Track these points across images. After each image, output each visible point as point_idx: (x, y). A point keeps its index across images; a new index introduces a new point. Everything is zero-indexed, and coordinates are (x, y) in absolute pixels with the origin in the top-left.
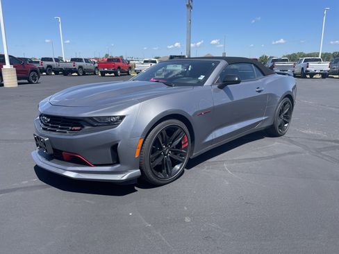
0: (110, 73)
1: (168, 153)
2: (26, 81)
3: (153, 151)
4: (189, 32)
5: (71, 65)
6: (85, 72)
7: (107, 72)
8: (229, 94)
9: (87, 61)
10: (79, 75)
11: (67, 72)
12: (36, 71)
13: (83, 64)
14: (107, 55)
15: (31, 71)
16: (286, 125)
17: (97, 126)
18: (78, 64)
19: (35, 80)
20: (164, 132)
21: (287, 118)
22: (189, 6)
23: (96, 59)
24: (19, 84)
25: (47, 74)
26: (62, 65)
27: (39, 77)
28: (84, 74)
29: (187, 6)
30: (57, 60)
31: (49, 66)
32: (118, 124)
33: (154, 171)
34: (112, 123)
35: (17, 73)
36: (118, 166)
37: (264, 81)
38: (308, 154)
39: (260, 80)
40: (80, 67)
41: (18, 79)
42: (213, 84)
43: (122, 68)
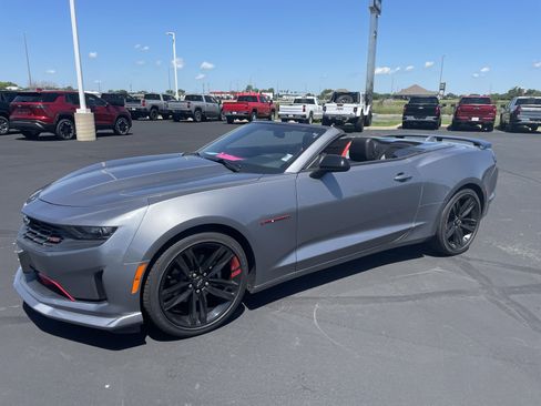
0: (241, 118)
1: (203, 284)
2: (111, 131)
3: (166, 284)
4: (373, 53)
5: (184, 106)
6: (205, 117)
7: (236, 117)
8: (334, 188)
9: (208, 99)
10: (195, 121)
11: (179, 116)
12: (125, 117)
13: (203, 104)
14: (249, 88)
15: (120, 117)
16: (468, 236)
17: (82, 239)
18: (195, 104)
19: (124, 130)
20: (190, 254)
21: (470, 225)
22: (376, 9)
23: (232, 93)
24: (98, 135)
25: (151, 119)
26: (172, 106)
27: (130, 126)
28: (204, 119)
29: (371, 9)
30: (166, 98)
31: (154, 107)
32: (106, 239)
33: (170, 314)
34: (101, 236)
35: (96, 120)
36: (106, 304)
37: (418, 161)
38: (482, 297)
39: (409, 160)
40: (198, 109)
41: (97, 128)
42: (303, 169)
43: (259, 111)
